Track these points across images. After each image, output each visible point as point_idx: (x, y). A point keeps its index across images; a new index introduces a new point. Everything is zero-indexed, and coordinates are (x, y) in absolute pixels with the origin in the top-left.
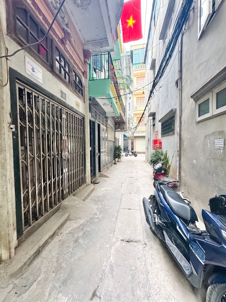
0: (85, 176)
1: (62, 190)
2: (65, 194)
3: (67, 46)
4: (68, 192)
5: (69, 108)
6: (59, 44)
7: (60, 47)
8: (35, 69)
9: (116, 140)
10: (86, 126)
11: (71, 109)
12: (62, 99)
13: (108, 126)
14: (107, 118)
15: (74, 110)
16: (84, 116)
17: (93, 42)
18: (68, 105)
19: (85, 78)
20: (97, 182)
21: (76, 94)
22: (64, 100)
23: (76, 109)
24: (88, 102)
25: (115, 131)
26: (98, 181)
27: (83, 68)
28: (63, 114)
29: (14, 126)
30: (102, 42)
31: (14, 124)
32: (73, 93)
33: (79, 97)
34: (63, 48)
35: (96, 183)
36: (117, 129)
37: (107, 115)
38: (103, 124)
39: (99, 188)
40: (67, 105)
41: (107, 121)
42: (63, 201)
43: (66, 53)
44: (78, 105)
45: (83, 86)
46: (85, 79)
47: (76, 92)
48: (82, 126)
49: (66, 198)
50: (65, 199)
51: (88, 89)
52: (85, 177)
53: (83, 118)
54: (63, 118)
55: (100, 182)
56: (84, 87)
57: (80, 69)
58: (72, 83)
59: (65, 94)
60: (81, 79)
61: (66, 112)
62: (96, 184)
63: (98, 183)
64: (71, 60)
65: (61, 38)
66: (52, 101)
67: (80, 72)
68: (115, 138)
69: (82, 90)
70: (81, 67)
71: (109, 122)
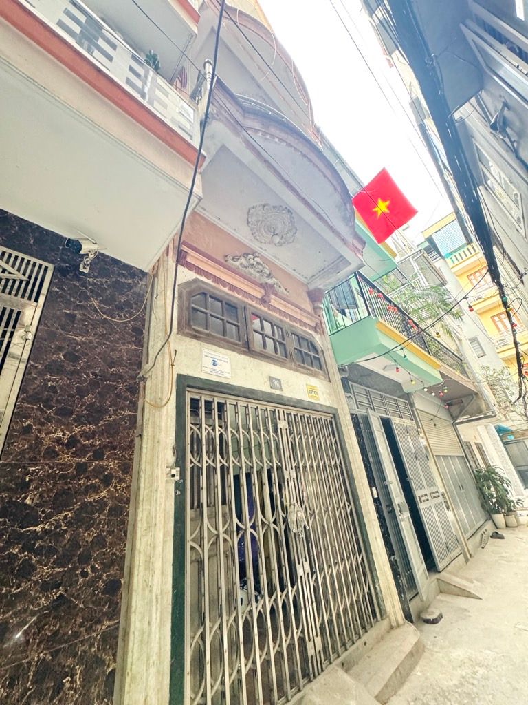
0: (375, 588)
1: (302, 641)
2: (312, 657)
3: (273, 303)
4: (321, 649)
5: (292, 404)
6: (258, 306)
7: (260, 310)
8: (218, 361)
9: (467, 451)
10: (344, 433)
11: (297, 404)
12: (273, 391)
13: (421, 416)
14: (407, 396)
15: (306, 405)
16: (336, 409)
17: (321, 273)
18: (289, 399)
19: (321, 334)
20: (431, 617)
21: (306, 371)
22: (278, 392)
23: (310, 400)
24: (337, 377)
25: (455, 425)
26: (433, 613)
27: (312, 320)
28: (280, 419)
29: (179, 469)
30: (337, 264)
31: (178, 467)
32: (297, 371)
33: (314, 375)
34: (266, 309)
35: (428, 621)
36: (457, 417)
37: (406, 390)
38: (400, 416)
39: (442, 648)
40: (286, 399)
41: (412, 405)
42: (309, 686)
43: (274, 313)
44: (312, 391)
45: (320, 350)
46: (321, 337)
47: (303, 367)
48: (334, 436)
49: (319, 674)
50: (315, 677)
51: (331, 352)
52: (376, 594)
53: (334, 415)
54: (281, 429)
55: (441, 616)
56: (322, 351)
57: (305, 325)
58: (291, 355)
59: (279, 380)
60: (313, 340)
61: (287, 414)
62: (427, 626)
63: (435, 622)
64: (284, 319)
65: (260, 297)
66: (253, 401)
67: (307, 330)
68: (465, 446)
69: (318, 359)
70: (307, 321)
71: (419, 404)
